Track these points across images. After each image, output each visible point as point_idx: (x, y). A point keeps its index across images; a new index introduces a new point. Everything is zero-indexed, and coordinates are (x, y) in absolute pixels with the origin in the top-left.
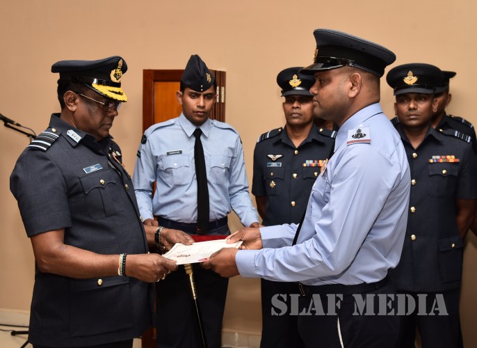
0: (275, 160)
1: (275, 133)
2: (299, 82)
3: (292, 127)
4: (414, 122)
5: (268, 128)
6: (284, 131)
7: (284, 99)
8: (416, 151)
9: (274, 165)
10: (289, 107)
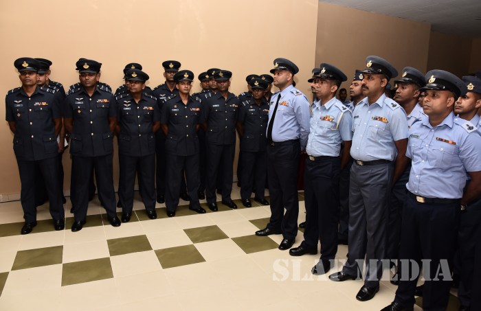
0: (18, 103)
1: (16, 90)
2: (27, 65)
3: (25, 86)
4: (88, 85)
5: (12, 88)
6: (21, 88)
7: (19, 74)
8: (91, 98)
9: (18, 105)
10: (23, 77)
